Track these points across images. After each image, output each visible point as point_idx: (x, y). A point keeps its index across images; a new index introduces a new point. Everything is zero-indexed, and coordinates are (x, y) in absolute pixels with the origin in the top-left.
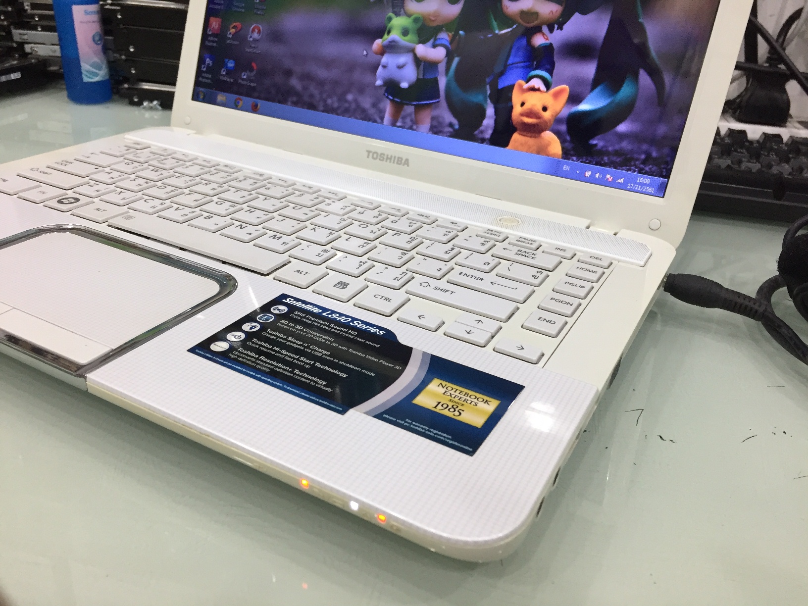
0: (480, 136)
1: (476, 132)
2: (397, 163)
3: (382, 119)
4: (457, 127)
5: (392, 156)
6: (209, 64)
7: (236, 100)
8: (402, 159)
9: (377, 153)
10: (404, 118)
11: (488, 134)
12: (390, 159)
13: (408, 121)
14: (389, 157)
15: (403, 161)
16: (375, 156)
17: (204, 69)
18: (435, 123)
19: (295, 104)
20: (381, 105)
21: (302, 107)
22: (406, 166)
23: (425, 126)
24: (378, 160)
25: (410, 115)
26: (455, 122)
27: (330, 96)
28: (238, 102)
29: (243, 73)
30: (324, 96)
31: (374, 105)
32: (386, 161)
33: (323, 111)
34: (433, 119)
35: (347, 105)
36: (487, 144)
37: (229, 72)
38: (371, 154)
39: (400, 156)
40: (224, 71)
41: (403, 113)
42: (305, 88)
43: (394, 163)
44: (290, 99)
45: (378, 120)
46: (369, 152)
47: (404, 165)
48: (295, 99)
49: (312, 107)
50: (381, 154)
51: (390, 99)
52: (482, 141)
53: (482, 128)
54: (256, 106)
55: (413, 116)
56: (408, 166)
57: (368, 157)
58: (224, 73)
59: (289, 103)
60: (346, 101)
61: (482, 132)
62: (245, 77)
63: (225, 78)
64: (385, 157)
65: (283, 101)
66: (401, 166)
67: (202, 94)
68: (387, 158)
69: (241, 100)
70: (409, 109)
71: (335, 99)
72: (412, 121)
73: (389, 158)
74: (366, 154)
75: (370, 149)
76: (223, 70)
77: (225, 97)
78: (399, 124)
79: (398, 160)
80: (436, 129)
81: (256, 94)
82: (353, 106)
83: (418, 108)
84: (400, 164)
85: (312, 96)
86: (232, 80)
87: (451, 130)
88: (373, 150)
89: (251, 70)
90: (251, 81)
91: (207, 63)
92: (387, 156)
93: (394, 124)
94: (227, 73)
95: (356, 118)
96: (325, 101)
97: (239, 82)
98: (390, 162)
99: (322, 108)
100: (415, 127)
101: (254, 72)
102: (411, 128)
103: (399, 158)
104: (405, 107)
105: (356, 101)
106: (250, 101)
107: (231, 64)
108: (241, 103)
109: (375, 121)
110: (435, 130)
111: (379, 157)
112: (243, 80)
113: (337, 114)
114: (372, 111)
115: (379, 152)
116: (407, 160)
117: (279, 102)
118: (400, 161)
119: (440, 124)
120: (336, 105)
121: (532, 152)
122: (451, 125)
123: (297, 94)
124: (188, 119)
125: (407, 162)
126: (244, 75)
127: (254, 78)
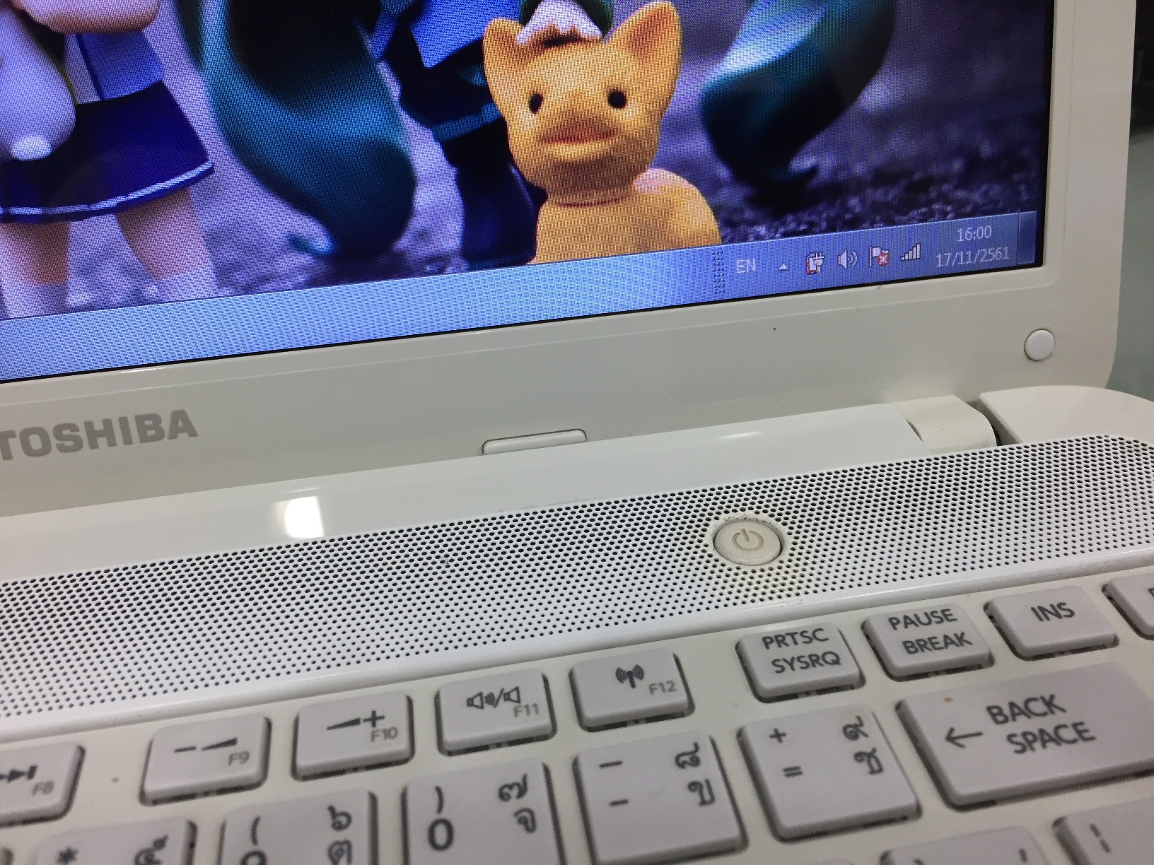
0: (424, 250)
1: (404, 243)
2: (144, 439)
4: (322, 243)
5: (107, 423)
8: (156, 419)
9: (40, 432)
10: (89, 270)
11: (450, 236)
12: (107, 433)
13: (110, 274)
14: (99, 426)
15: (166, 425)
16: (36, 442)
18: (230, 255)
22: (183, 437)
23: (193, 274)
24: (55, 453)
25: (108, 253)
26: (307, 227)
32: (94, 445)
34: (214, 240)
36: (458, 270)
38: (16, 442)
39: (143, 411)
41: (74, 256)
43: (128, 441)
47: (173, 436)
50: (58, 430)
52: (438, 264)
53: (416, 223)
55: (126, 252)
56: (193, 433)
57: (7, 455)
61: (423, 235)
64: (82, 434)
68: (93, 434)
70: (97, 232)
72: (127, 270)
73: (100, 433)
78: (77, 297)
79: (142, 429)
80: (242, 275)
83: (134, 217)
84: (159, 436)
87: (305, 259)
88: (17, 427)
92: (89, 425)
100: (152, 290)
102: (138, 299)
103: (140, 419)
104: (75, 227)
110: (239, 277)
111: (54, 441)
116: (179, 417)
118: (149, 428)
119: (254, 249)
121: (621, 253)
125: (182, 424)
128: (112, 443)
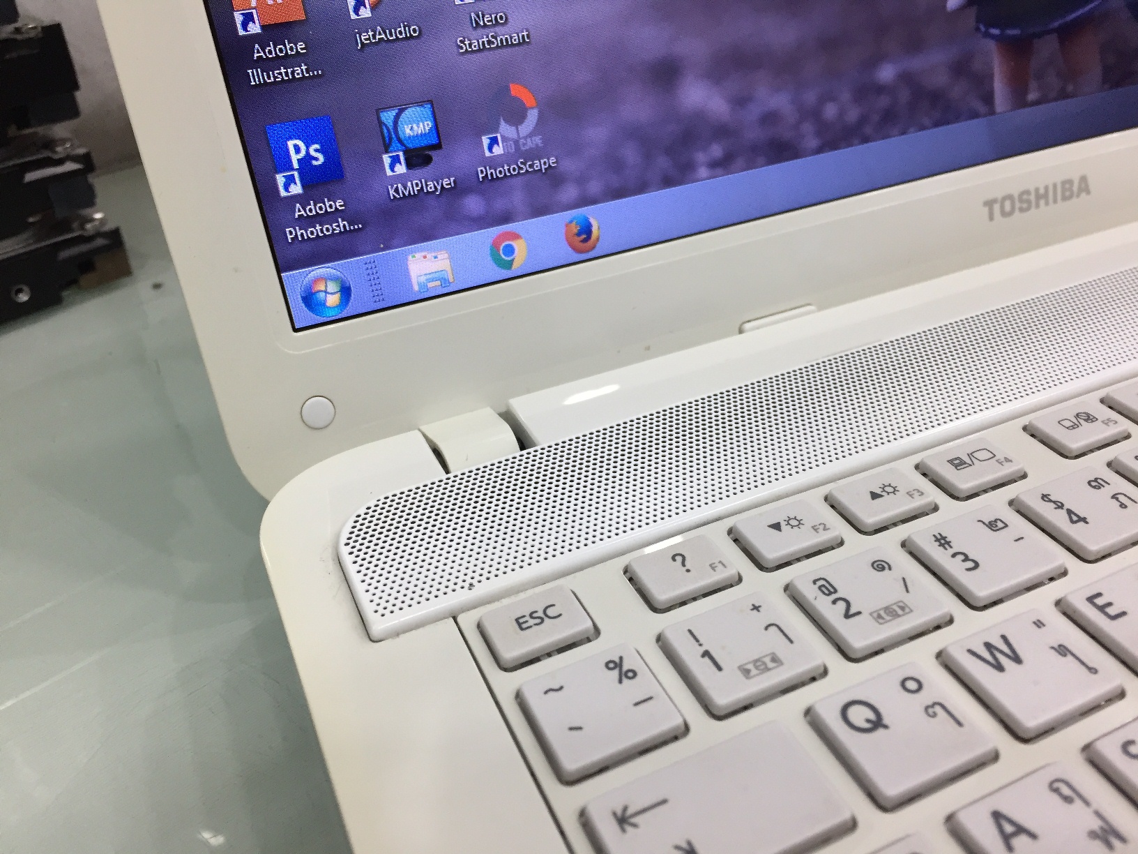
2: (1065, 198)
3: (988, 99)
5: (1046, 188)
6: (306, 161)
7: (495, 245)
8: (1070, 183)
9: (1010, 197)
10: (1040, 75)
12: (1046, 196)
13: (1052, 78)
14: (1042, 191)
15: (1075, 188)
16: (1007, 206)
17: (296, 189)
18: (1111, 60)
19: (723, 165)
20: (978, 66)
21: (750, 166)
22: (1082, 196)
23: (1091, 74)
24: (1017, 213)
25: (1052, 61)
27: (827, 97)
28: (510, 250)
29: (485, 140)
30: (811, 98)
31: (961, 69)
32: (1038, 206)
33: (819, 151)
34: (1104, 49)
35: (884, 101)
37: (418, 157)
38: (997, 207)
39: (1066, 177)
40: (395, 160)
41: (1035, 64)
42: (740, 102)
43: (1055, 201)
44: (701, 157)
45: (981, 107)
46: (989, 204)
47: (1078, 196)
48: (717, 151)
50: (1021, 195)
51: (993, 37)
54: (586, 231)
55: (1060, 61)
56: (1088, 192)
57: (991, 218)
58: (400, 170)
59: (703, 172)
60: (880, 89)
62: (498, 150)
63: (412, 187)
64: (1032, 197)
66: (1074, 200)
67: (332, 287)
68: (1038, 197)
69: (516, 236)
70: (1047, 48)
71: (845, 95)
73: (1042, 196)
74: (984, 212)
75: (990, 197)
76: (385, 159)
77: (443, 256)
78: (1032, 96)
79: (1064, 190)
80: (1117, 73)
81: (570, 192)
82: (904, 96)
83: (1067, 34)
84: (1071, 196)
85: (769, 118)
86: (447, 182)
88: (999, 195)
90: (532, 154)
91: (295, 158)
92: (1037, 190)
94: (409, 165)
95: (923, 128)
96: (815, 114)
99: (812, 142)
100: (1070, 88)
101: (531, 120)
102: (1062, 94)
103: (1064, 183)
104: (1037, 43)
105: (906, 77)
106: (555, 226)
107: (416, 125)
108: (521, 254)
109: (974, 115)
110: (1114, 76)
111: (1018, 205)
113: (866, 140)
114: (958, 91)
116: (1084, 179)
118: (1067, 190)
119: (1124, 55)
120: (853, 114)
123: (721, 131)
124: (318, 409)
125: (1084, 186)
126: (494, 141)
127: (538, 140)
128: (1047, 204)
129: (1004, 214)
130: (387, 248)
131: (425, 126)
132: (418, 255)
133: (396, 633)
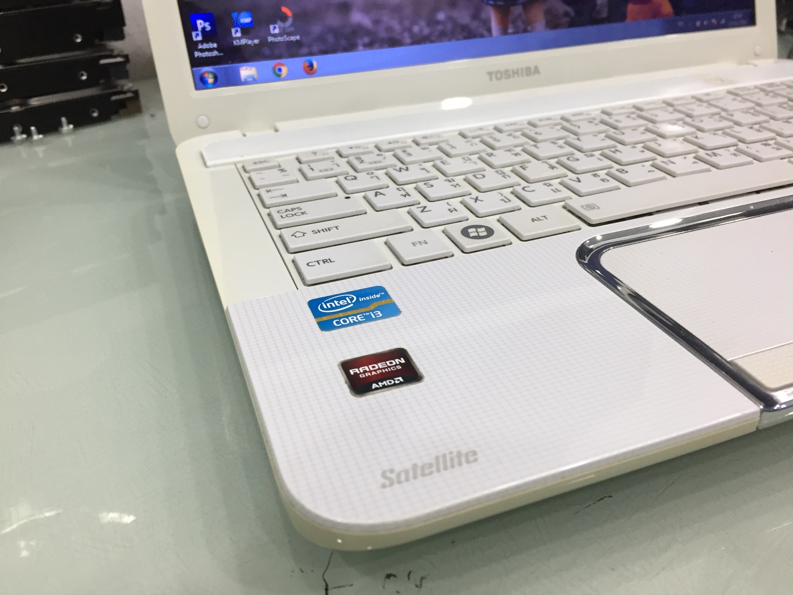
0: (598, 17)
2: (527, 75)
3: (489, 30)
4: (573, 14)
5: (518, 69)
6: (204, 29)
7: (274, 67)
8: (530, 68)
9: (500, 72)
10: (514, 22)
11: (605, 14)
13: (520, 24)
14: (515, 71)
15: (533, 70)
16: (499, 75)
17: (200, 38)
18: (550, 17)
19: (370, 45)
20: (483, 15)
21: (381, 47)
22: (537, 75)
23: (540, 23)
24: (503, 79)
26: (569, 9)
27: (414, 22)
28: (280, 70)
29: (271, 27)
30: (407, 23)
31: (475, 16)
32: (514, 77)
33: (412, 43)
34: (546, 13)
35: (440, 27)
36: (606, 23)
37: (246, 30)
38: (493, 76)
39: (527, 66)
40: (237, 31)
41: (511, 17)
42: (376, 22)
43: (522, 76)
44: (360, 42)
45: (485, 33)
46: (490, 74)
47: (534, 74)
48: (366, 40)
49: (394, 42)
50: (506, 71)
51: (491, 5)
52: (602, 21)
53: (597, 8)
54: (311, 65)
55: (524, 16)
56: (539, 73)
57: (491, 80)
58: (239, 35)
59: (361, 48)
60: (438, 22)
61: (598, 12)
62: (277, 31)
63: (244, 42)
64: (511, 73)
65: (350, 47)
66: (531, 77)
67: (211, 76)
68: (514, 73)
69: (282, 65)
70: (517, 10)
71: (423, 23)
73: (516, 73)
74: (487, 77)
75: (490, 70)
76: (233, 30)
78: (510, 30)
79: (526, 72)
80: (553, 23)
81: (305, 50)
82: (449, 26)
83: (526, 6)
84: (530, 74)
85: (389, 29)
86: (256, 41)
87: (567, 19)
88: (495, 70)
89: (284, 18)
90: (289, 34)
91: (200, 27)
92: (513, 70)
93: (504, 32)
94: (242, 34)
95: (458, 39)
96: (410, 30)
97: (269, 40)
98: (518, 76)
99: (408, 40)
100: (529, 28)
101: (290, 21)
102: (525, 31)
103: (526, 68)
104: (512, 8)
105: (450, 19)
106: (299, 62)
107: (245, 19)
108: (285, 71)
109: (482, 36)
111: (504, 75)
112: (275, 36)
113: (432, 42)
114: (474, 25)
115: (503, 69)
116: (536, 68)
117: (346, 50)
118: (528, 71)
119: (556, 16)
120: (426, 31)
122: (566, 14)
123: (368, 32)
124: (203, 120)
125: (537, 70)
126: (275, 28)
127: (292, 29)
129: (497, 79)
130: (232, 63)
131: (248, 20)
132: (244, 68)
133: (215, 166)
